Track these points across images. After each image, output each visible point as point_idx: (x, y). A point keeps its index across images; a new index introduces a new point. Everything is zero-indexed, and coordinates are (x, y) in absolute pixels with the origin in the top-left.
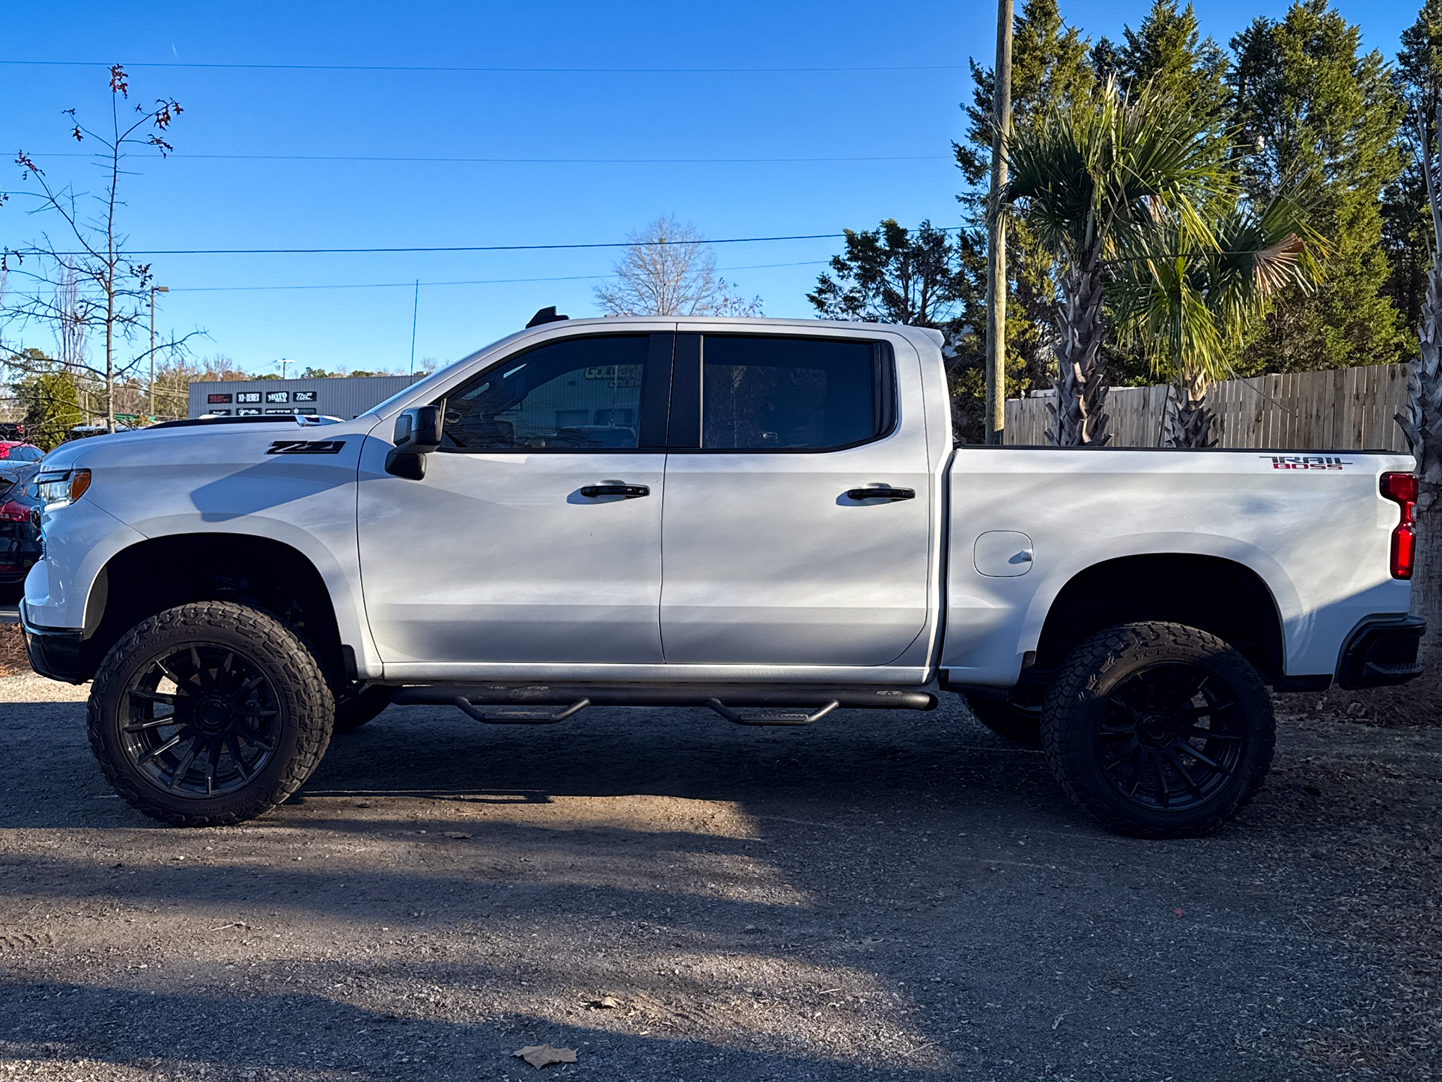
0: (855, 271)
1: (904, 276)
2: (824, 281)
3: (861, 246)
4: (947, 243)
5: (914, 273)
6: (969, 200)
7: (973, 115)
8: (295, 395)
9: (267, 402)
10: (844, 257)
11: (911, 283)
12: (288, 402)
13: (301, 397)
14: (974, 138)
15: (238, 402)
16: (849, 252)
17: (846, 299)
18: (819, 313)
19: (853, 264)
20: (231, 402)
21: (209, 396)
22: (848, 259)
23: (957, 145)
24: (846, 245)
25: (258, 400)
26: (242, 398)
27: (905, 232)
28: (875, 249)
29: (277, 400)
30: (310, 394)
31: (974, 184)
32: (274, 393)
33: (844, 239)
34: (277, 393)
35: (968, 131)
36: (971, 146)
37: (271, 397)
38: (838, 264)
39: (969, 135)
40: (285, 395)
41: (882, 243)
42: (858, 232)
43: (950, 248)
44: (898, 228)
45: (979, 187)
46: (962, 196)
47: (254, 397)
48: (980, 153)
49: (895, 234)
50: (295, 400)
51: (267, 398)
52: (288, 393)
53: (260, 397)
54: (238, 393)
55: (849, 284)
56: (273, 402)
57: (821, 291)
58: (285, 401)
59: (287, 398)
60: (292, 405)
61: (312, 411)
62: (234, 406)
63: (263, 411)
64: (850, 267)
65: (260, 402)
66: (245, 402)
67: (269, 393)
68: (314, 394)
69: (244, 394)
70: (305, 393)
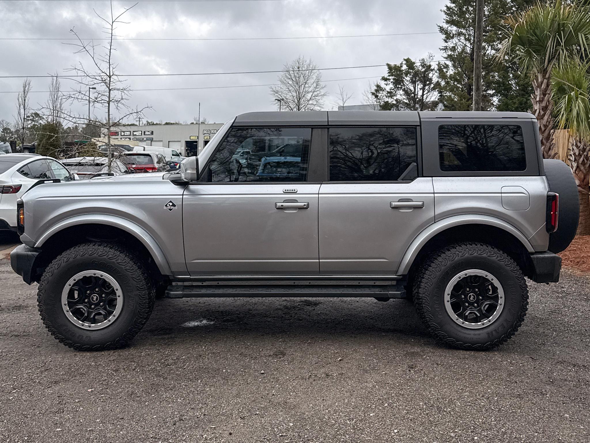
0: (392, 80)
1: (413, 82)
2: (378, 86)
3: (394, 70)
4: (432, 68)
5: (417, 81)
6: (445, 49)
7: (446, 13)
8: (145, 132)
9: (133, 135)
10: (386, 75)
11: (417, 85)
12: (141, 135)
13: (147, 133)
14: (448, 22)
15: (121, 135)
16: (389, 73)
17: (388, 92)
18: (375, 99)
19: (390, 78)
20: (118, 135)
22: (389, 76)
23: (439, 26)
24: (388, 69)
26: (123, 134)
27: (414, 63)
28: (401, 71)
29: (137, 134)
31: (446, 42)
33: (386, 67)
34: (137, 131)
35: (444, 20)
36: (445, 26)
37: (135, 133)
38: (385, 79)
39: (445, 21)
40: (140, 132)
41: (404, 67)
42: (392, 64)
43: (434, 69)
44: (412, 61)
45: (449, 43)
46: (442, 48)
47: (128, 133)
48: (449, 28)
49: (410, 64)
50: (144, 134)
51: (133, 134)
52: (141, 131)
53: (130, 133)
54: (121, 132)
55: (389, 87)
56: (135, 135)
57: (376, 91)
59: (141, 134)
60: (143, 136)
61: (152, 139)
62: (119, 137)
63: (132, 139)
64: (389, 79)
65: (130, 135)
66: (124, 135)
67: (134, 132)
68: (152, 132)
69: (124, 132)
70: (148, 131)
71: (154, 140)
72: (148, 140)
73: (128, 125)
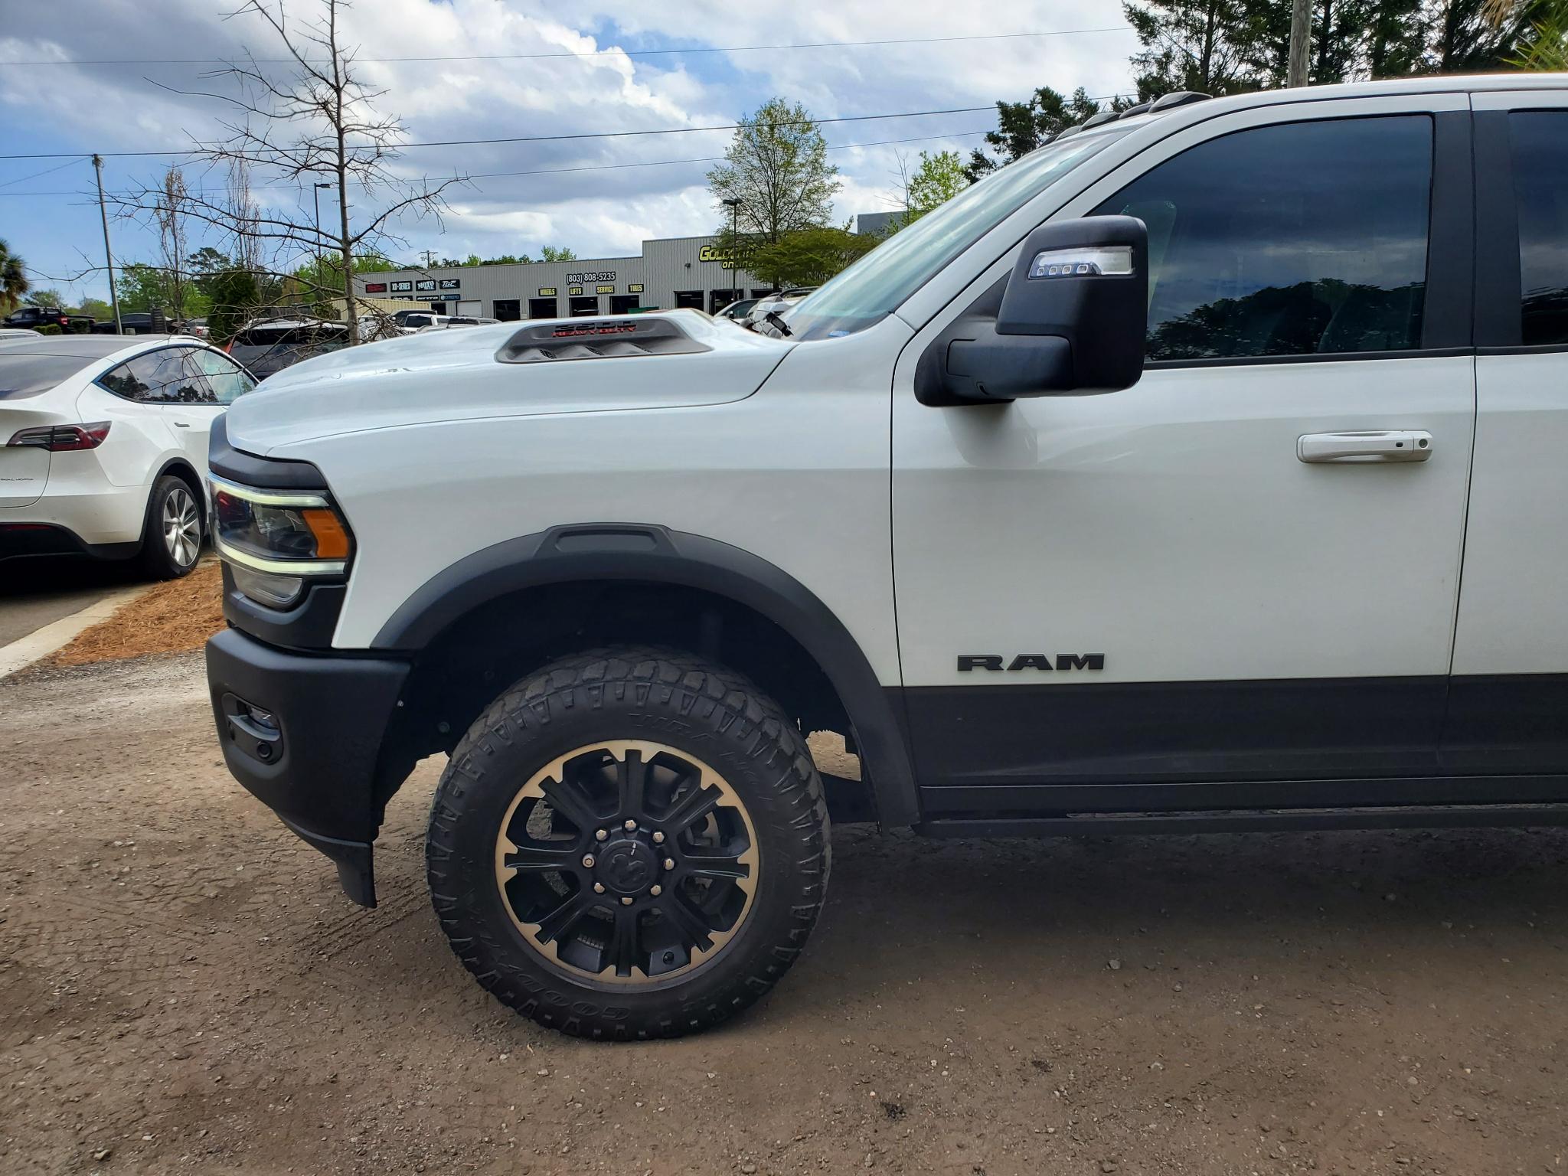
0: (1009, 142)
2: (978, 157)
3: (1015, 118)
8: (443, 282)
9: (417, 290)
12: (435, 289)
13: (446, 284)
15: (392, 291)
16: (1003, 124)
19: (1008, 135)
21: (367, 286)
22: (1004, 131)
24: (1000, 116)
25: (409, 288)
26: (395, 286)
27: (1060, 100)
28: (1031, 119)
29: (426, 288)
30: (454, 282)
32: (422, 281)
33: (998, 111)
34: (426, 281)
37: (420, 286)
38: (993, 139)
40: (432, 283)
41: (1039, 110)
42: (1010, 102)
44: (1054, 96)
47: (406, 286)
49: (1051, 101)
50: (441, 288)
51: (417, 286)
52: (435, 281)
53: (411, 286)
54: (392, 283)
56: (422, 289)
57: (975, 167)
58: (432, 288)
59: (435, 286)
60: (439, 292)
61: (457, 297)
62: (389, 293)
63: (414, 298)
64: (1005, 140)
65: (411, 290)
66: (398, 290)
67: (418, 282)
68: (458, 281)
69: (398, 283)
70: (450, 281)
71: (462, 300)
72: (450, 300)
73: (407, 268)
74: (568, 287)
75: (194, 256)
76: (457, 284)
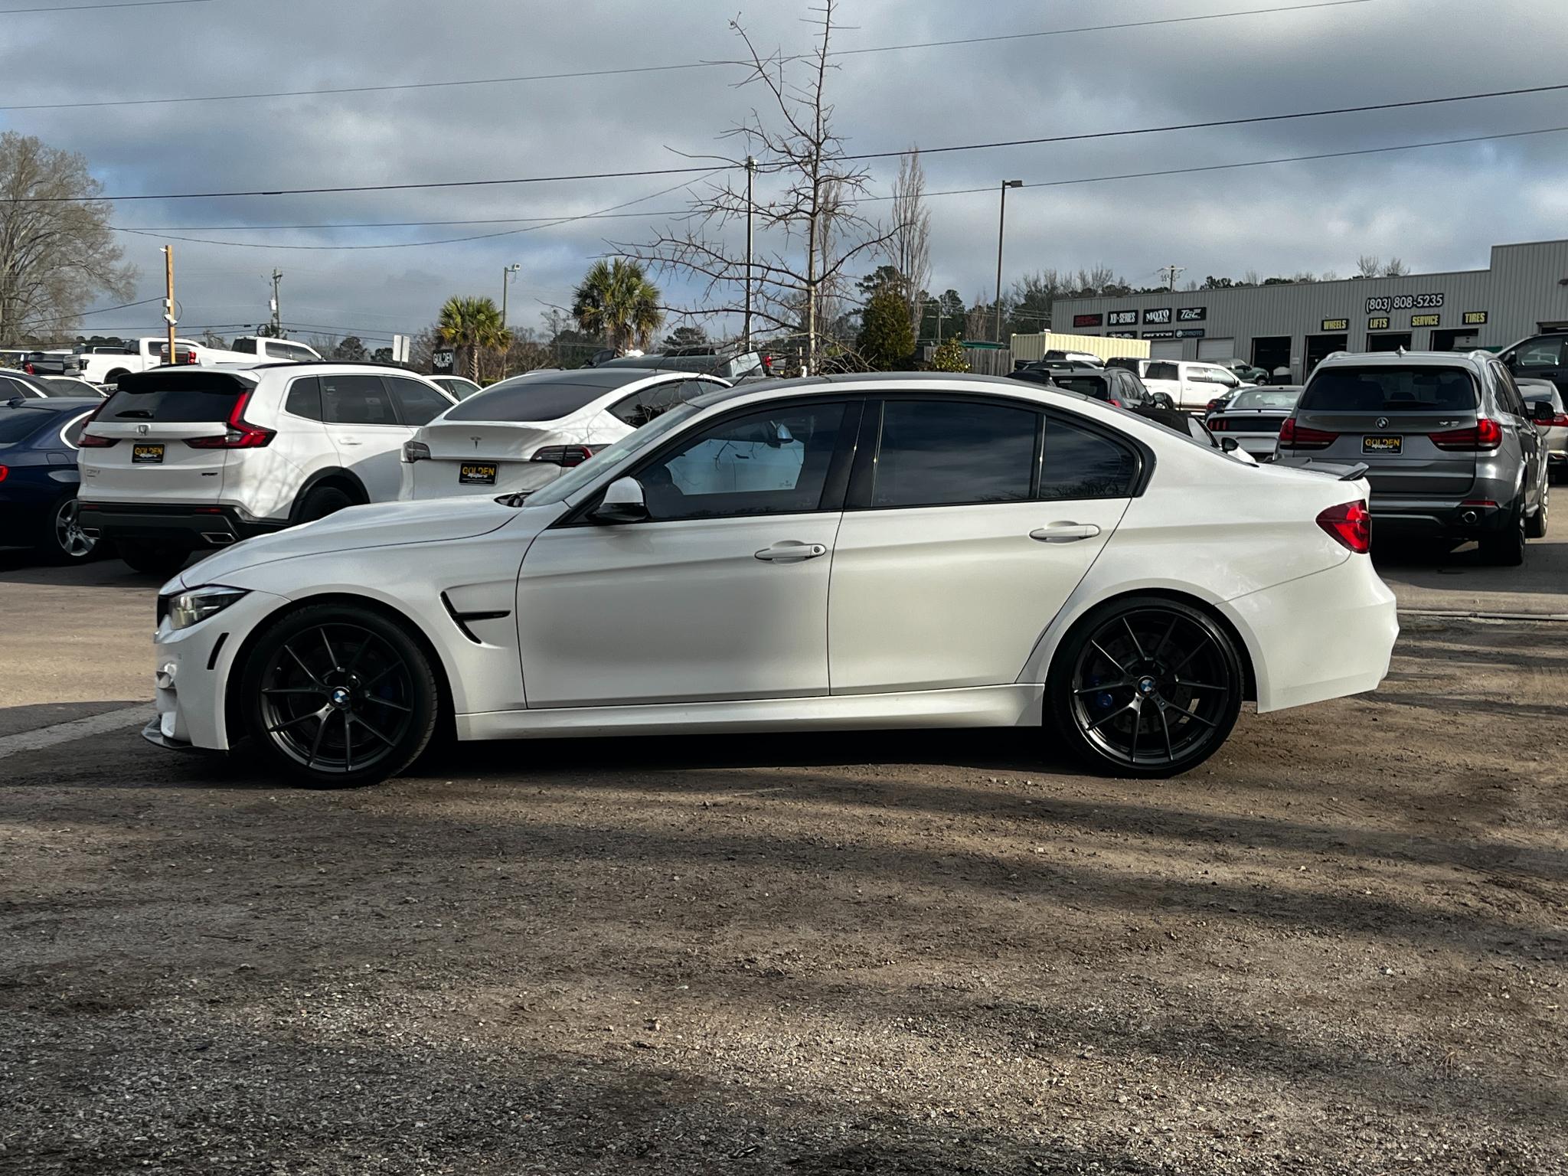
8: (1179, 312)
9: (1145, 322)
12: (1170, 322)
13: (1186, 315)
15: (1109, 324)
20: (1100, 324)
21: (1075, 317)
25: (1134, 320)
26: (1114, 318)
29: (1157, 320)
30: (1199, 311)
32: (1153, 311)
34: (1157, 310)
37: (1150, 317)
40: (1167, 313)
47: (1128, 318)
50: (1179, 319)
51: (1145, 317)
52: (1170, 310)
53: (1136, 317)
54: (1110, 313)
56: (1152, 322)
58: (1166, 320)
59: (1170, 317)
60: (1175, 325)
61: (1200, 333)
62: (1105, 328)
63: (1139, 334)
65: (1136, 323)
66: (1118, 323)
67: (1147, 312)
68: (1204, 310)
69: (1119, 313)
70: (1192, 310)
71: (1207, 336)
72: (1188, 336)
73: (1133, 292)
74: (1367, 317)
75: (869, 278)
76: (1203, 315)
